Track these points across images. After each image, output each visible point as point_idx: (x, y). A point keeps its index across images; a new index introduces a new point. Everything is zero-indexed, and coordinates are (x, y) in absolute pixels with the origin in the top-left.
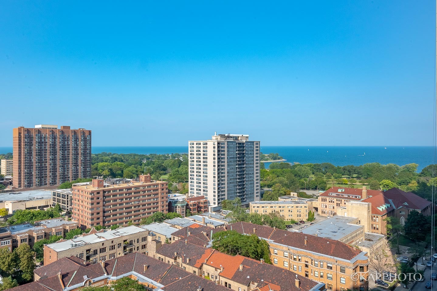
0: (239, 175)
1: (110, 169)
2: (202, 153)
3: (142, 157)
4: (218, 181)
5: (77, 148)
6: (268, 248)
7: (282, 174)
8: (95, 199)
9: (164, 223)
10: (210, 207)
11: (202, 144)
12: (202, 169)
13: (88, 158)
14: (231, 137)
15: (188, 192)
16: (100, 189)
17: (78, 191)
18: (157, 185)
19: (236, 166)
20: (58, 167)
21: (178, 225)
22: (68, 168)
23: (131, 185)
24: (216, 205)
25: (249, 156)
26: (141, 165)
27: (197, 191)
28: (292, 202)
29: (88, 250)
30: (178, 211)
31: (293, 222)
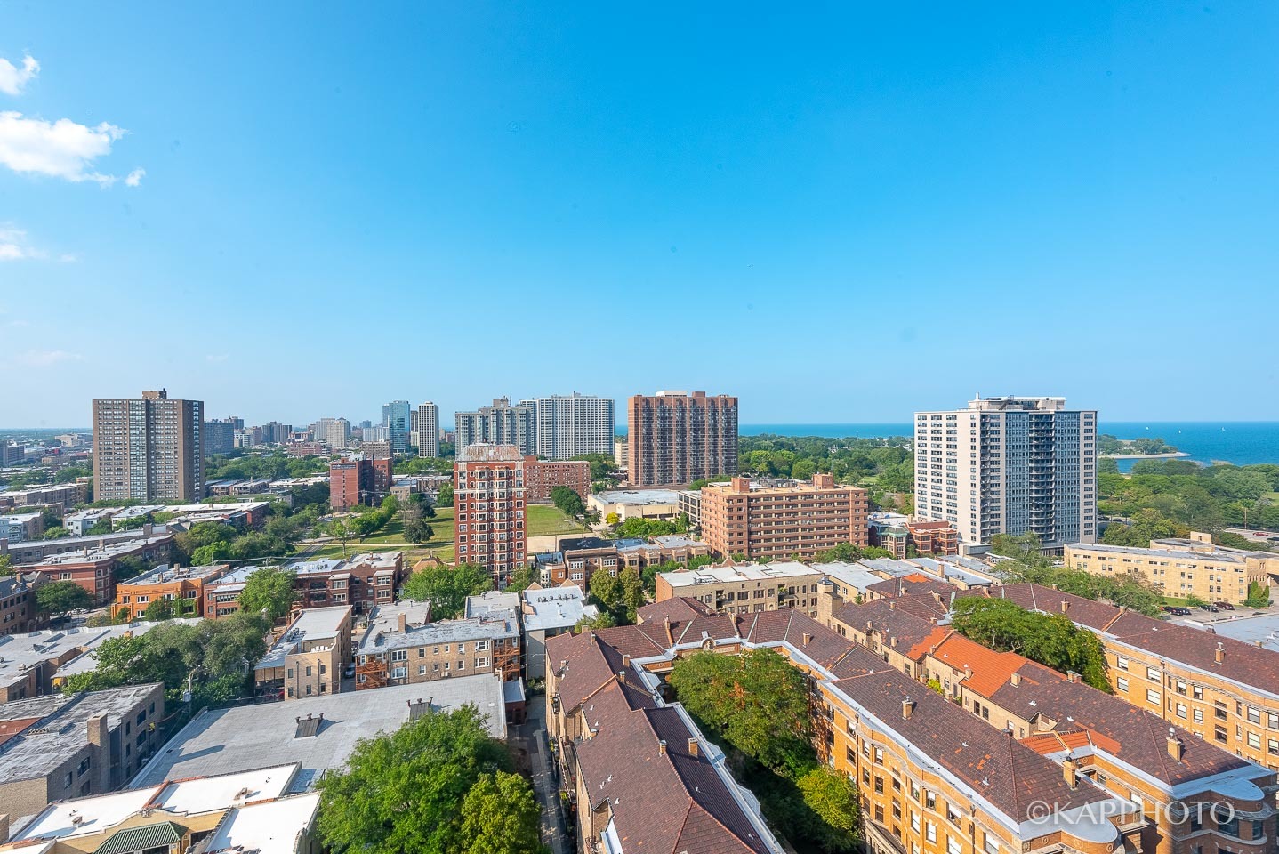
0: (1037, 484)
1: (769, 462)
2: (944, 436)
3: (830, 442)
4: (983, 494)
5: (716, 426)
6: (1101, 652)
7: (1167, 488)
8: (735, 509)
9: (856, 564)
10: (961, 545)
11: (944, 417)
12: (944, 468)
13: (733, 443)
14: (1017, 403)
15: (913, 513)
16: (745, 494)
17: (710, 495)
18: (846, 494)
19: (1030, 465)
20: (688, 455)
21: (886, 572)
22: (703, 459)
23: (796, 490)
24: (978, 543)
25: (1066, 443)
26: (826, 456)
27: (934, 512)
28: (1194, 554)
29: (719, 592)
30: (889, 545)
31: (1194, 602)
